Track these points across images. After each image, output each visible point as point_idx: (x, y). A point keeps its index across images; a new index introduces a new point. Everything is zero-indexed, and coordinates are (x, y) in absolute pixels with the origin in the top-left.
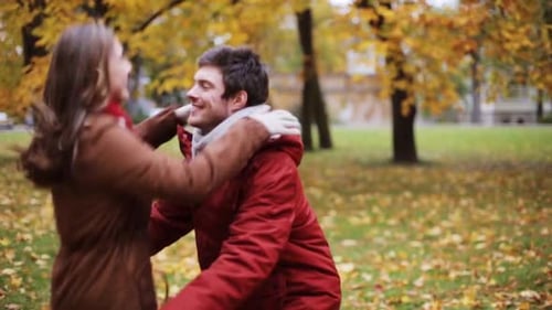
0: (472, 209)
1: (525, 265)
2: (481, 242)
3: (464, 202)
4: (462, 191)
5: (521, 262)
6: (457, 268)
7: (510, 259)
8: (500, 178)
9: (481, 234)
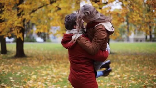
0: (124, 67)
1: (137, 84)
2: (126, 77)
3: (122, 65)
4: (122, 62)
5: (136, 83)
6: (117, 85)
7: (133, 82)
8: (133, 58)
9: (126, 74)
